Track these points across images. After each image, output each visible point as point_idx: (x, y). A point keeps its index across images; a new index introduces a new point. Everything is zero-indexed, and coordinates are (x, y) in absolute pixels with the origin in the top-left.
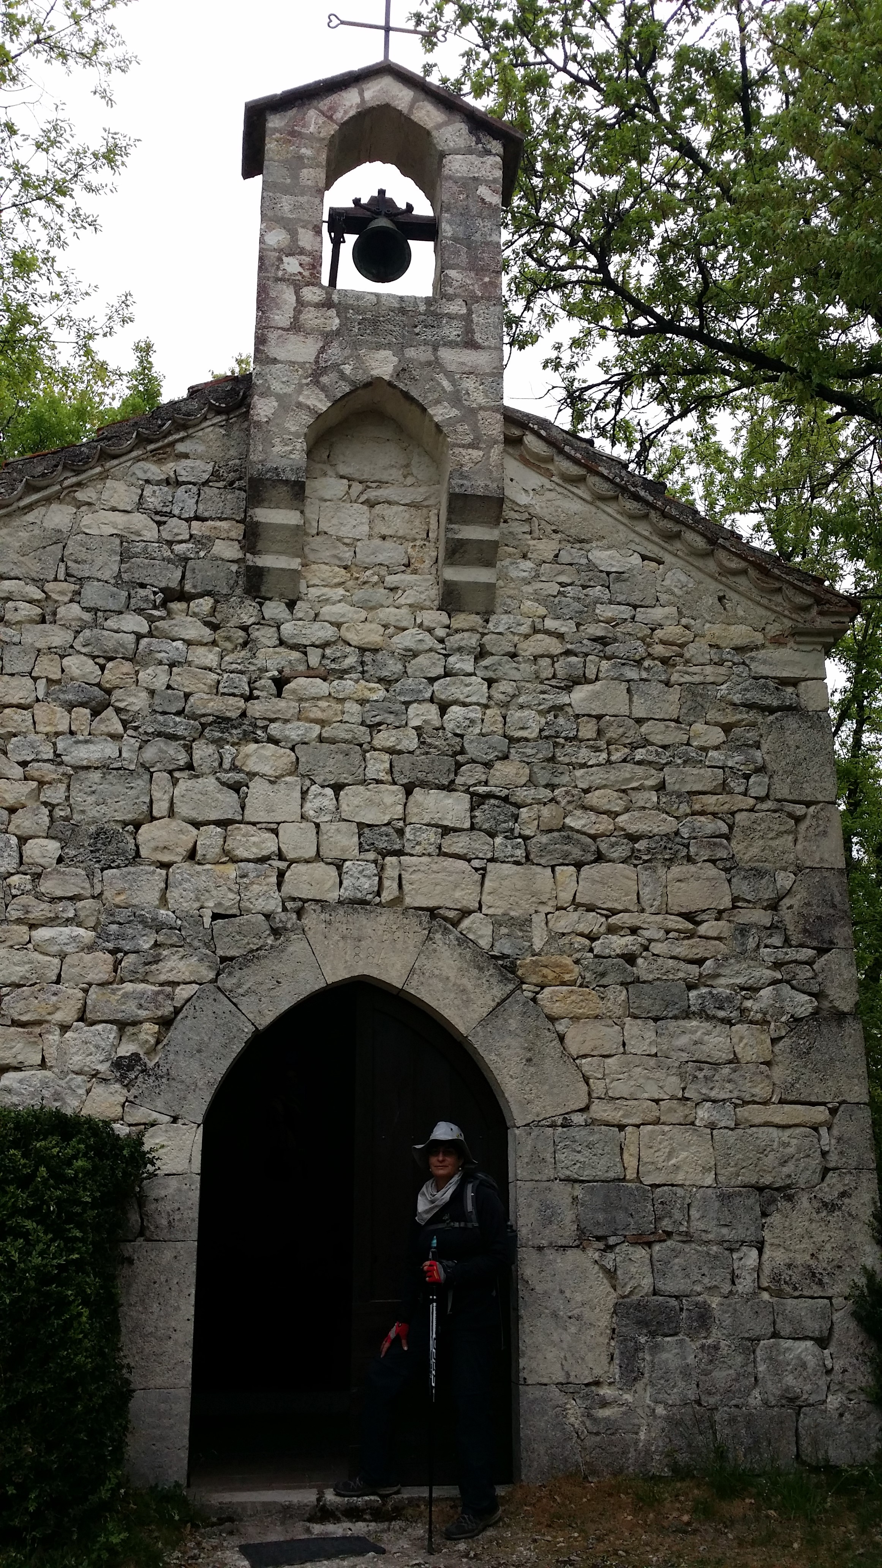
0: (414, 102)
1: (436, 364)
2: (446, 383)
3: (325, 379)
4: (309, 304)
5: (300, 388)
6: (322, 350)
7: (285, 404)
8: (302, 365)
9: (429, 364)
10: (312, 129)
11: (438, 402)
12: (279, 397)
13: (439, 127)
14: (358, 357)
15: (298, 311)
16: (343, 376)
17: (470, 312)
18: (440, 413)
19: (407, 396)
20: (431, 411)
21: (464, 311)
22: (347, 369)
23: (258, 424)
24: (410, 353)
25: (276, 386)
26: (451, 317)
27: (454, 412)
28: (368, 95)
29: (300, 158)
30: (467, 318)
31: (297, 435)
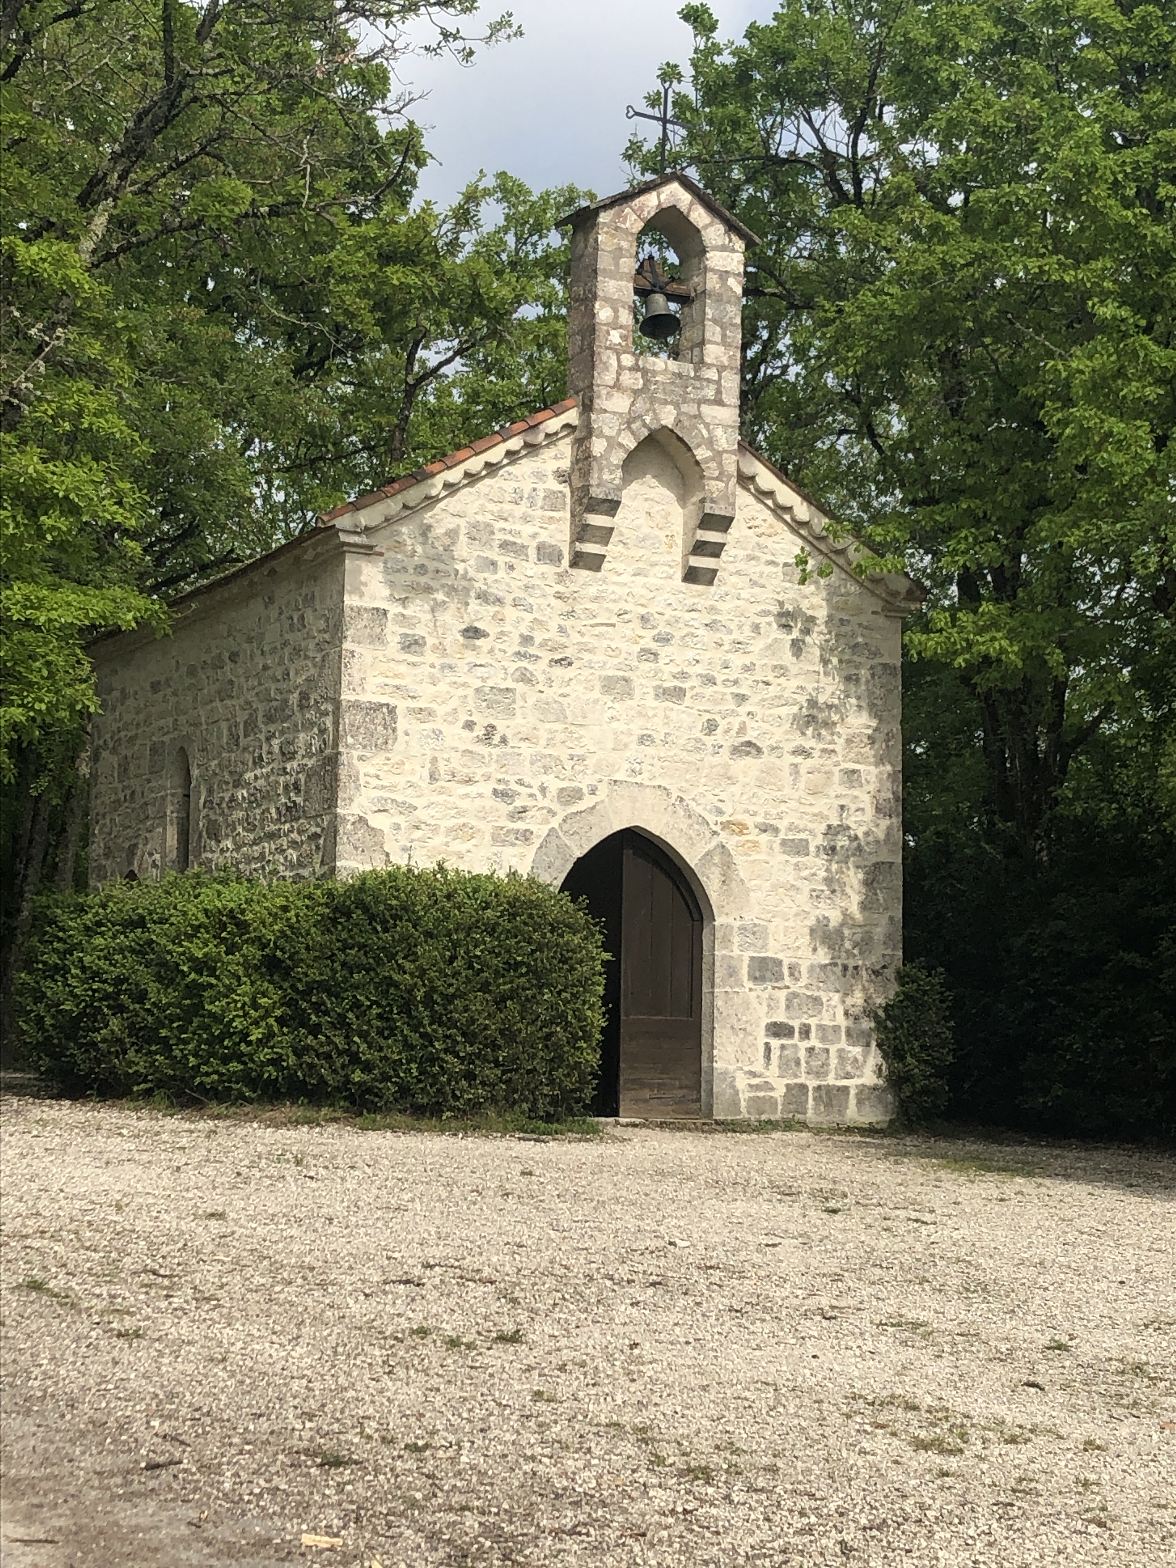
0: (691, 204)
1: (699, 416)
2: (704, 432)
3: (634, 426)
4: (625, 368)
5: (619, 432)
6: (633, 404)
7: (613, 443)
8: (621, 414)
9: (695, 417)
10: (628, 225)
11: (699, 446)
12: (608, 439)
13: (706, 227)
14: (654, 411)
15: (619, 374)
16: (645, 425)
17: (720, 377)
18: (701, 453)
19: (680, 439)
20: (696, 452)
21: (716, 378)
22: (648, 419)
23: (595, 457)
24: (685, 408)
25: (607, 431)
26: (708, 380)
27: (709, 454)
28: (663, 197)
29: (620, 249)
30: (718, 382)
31: (617, 466)
